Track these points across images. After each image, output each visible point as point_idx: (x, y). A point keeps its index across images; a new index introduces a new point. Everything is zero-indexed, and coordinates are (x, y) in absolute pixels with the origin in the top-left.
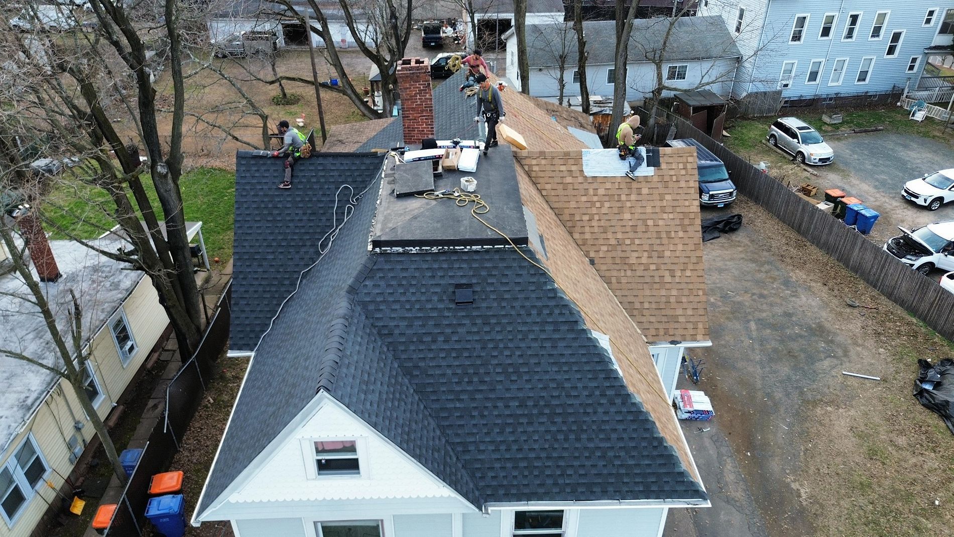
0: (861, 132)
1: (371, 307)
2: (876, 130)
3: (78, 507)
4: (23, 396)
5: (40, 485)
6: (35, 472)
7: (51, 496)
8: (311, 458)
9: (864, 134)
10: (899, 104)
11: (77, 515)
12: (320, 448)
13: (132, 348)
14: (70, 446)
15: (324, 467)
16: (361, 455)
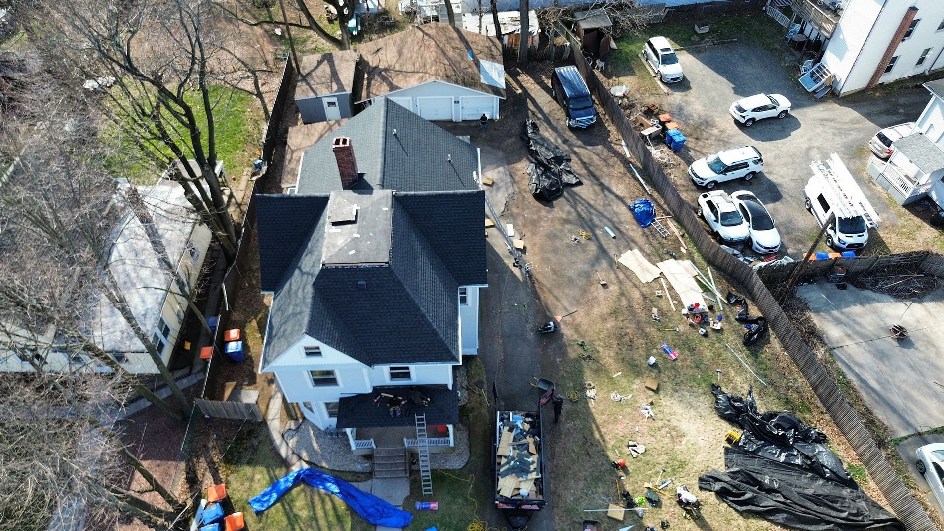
0: (719, 44)
1: (323, 291)
2: (732, 42)
3: (188, 346)
4: (155, 296)
5: (169, 337)
6: (166, 332)
7: (174, 341)
8: (303, 352)
9: (720, 46)
10: (764, 9)
11: (187, 350)
12: (306, 348)
13: (198, 256)
14: (178, 316)
15: (308, 354)
16: (322, 350)
